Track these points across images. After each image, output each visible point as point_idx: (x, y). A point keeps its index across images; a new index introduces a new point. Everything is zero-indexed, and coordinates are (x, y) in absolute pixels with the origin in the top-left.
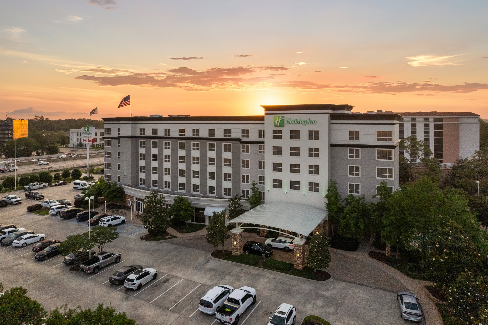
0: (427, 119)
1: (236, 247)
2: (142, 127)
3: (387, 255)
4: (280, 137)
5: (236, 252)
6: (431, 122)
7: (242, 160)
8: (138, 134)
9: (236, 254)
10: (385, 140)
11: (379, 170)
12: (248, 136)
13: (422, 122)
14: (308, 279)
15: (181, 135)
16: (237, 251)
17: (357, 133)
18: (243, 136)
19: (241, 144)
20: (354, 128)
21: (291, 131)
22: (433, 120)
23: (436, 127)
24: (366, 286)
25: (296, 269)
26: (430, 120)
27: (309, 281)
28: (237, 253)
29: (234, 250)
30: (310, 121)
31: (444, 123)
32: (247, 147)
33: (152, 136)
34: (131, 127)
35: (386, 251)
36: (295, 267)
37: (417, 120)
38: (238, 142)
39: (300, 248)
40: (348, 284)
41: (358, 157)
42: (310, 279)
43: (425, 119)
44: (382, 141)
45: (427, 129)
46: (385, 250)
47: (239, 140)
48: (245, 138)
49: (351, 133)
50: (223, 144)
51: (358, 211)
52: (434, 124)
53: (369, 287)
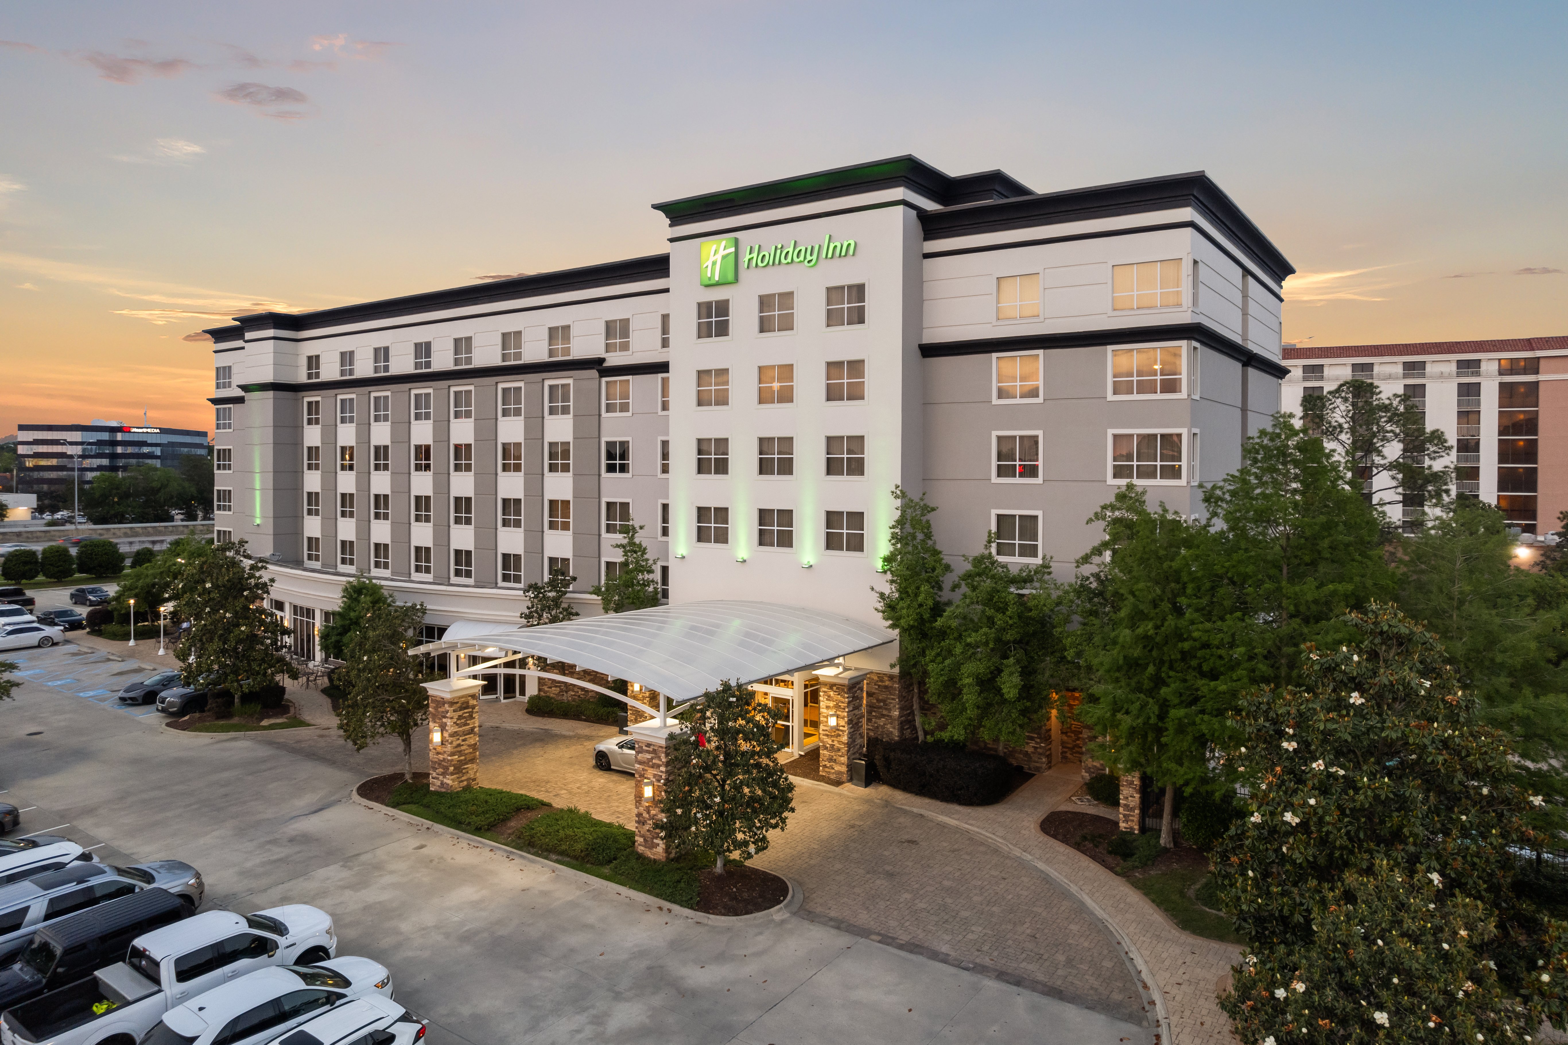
0: (1469, 366)
1: (441, 757)
2: (313, 348)
3: (1122, 825)
4: (723, 330)
5: (441, 777)
6: (1489, 376)
7: (607, 443)
8: (303, 375)
9: (442, 783)
12: (625, 347)
13: (1450, 376)
14: (667, 905)
16: (444, 774)
18: (609, 348)
19: (604, 380)
21: (761, 297)
22: (1494, 366)
23: (1507, 392)
24: (935, 956)
25: (640, 857)
26: (1484, 366)
27: (669, 911)
28: (445, 780)
29: (435, 769)
30: (832, 246)
31: (1541, 377)
32: (625, 390)
33: (339, 378)
34: (272, 350)
35: (1121, 809)
36: (641, 849)
37: (1429, 368)
38: (594, 373)
39: (659, 758)
40: (843, 940)
41: (1034, 392)
42: (675, 902)
43: (1461, 364)
45: (1468, 403)
46: (1116, 803)
47: (596, 364)
48: (618, 353)
50: (547, 385)
51: (1000, 620)
52: (1502, 385)
53: (944, 959)
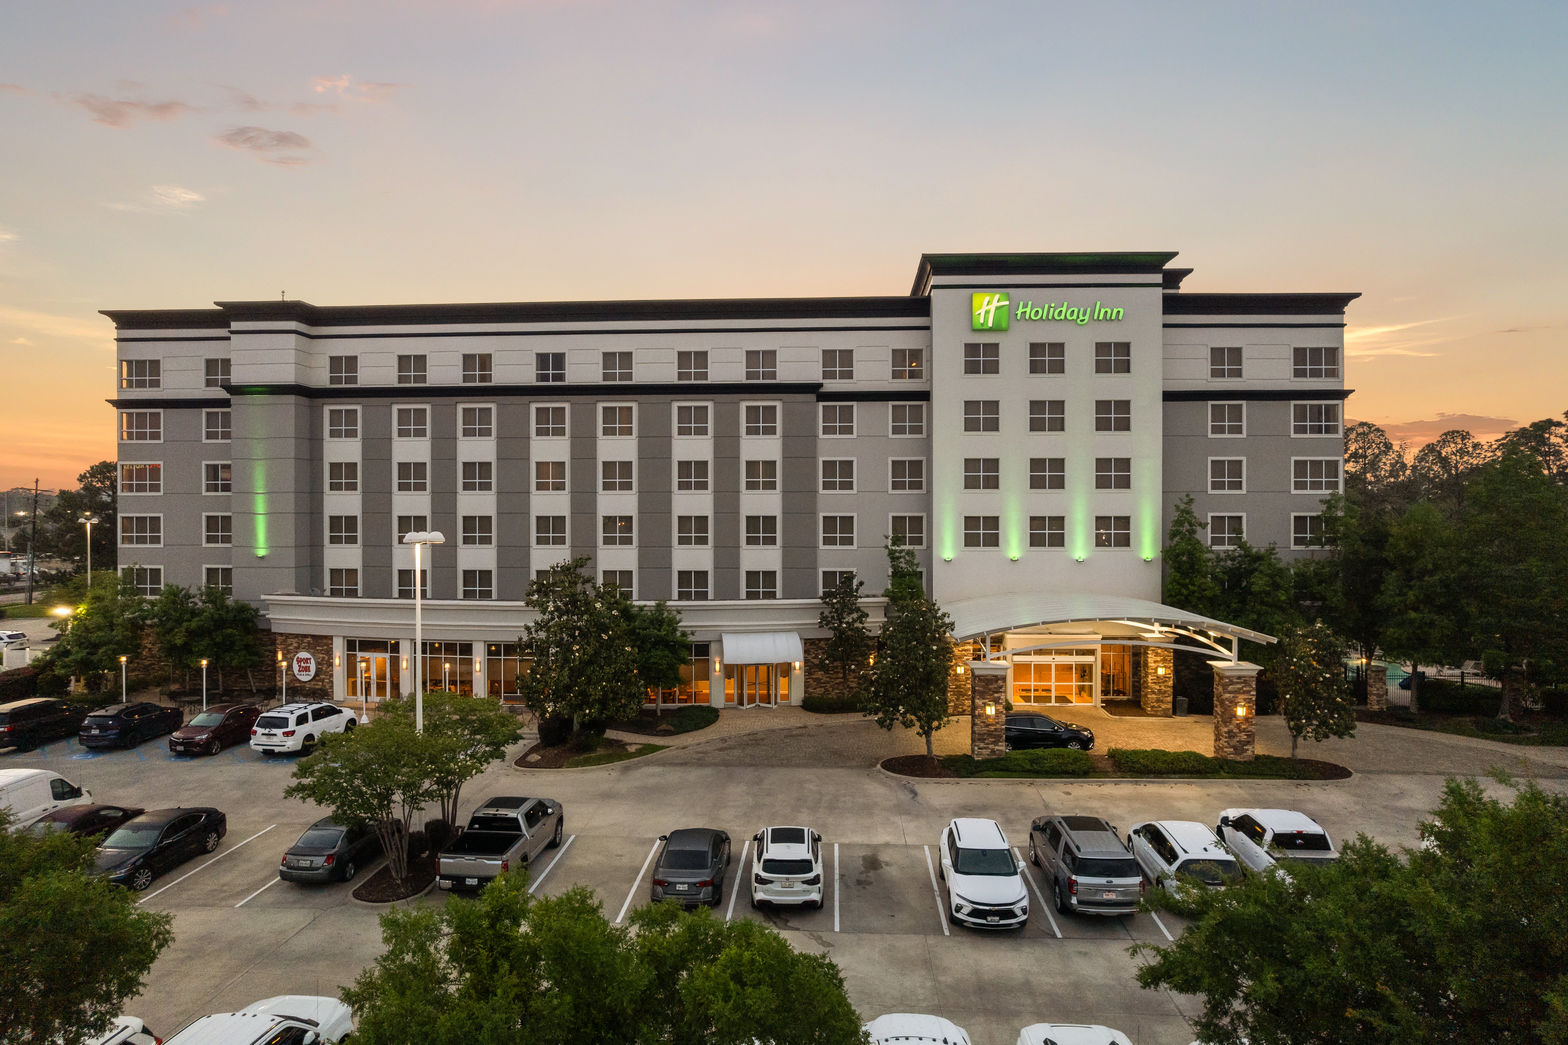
2: (343, 348)
4: (993, 368)
7: (824, 462)
8: (321, 378)
10: (1316, 374)
11: (1300, 466)
12: (848, 375)
15: (544, 378)
17: (1236, 354)
18: (826, 375)
19: (821, 404)
20: (1226, 339)
21: (1033, 346)
32: (847, 415)
33: (397, 385)
38: (812, 397)
41: (1239, 430)
44: (1309, 379)
47: (812, 389)
48: (838, 380)
49: (1217, 354)
50: (743, 405)
